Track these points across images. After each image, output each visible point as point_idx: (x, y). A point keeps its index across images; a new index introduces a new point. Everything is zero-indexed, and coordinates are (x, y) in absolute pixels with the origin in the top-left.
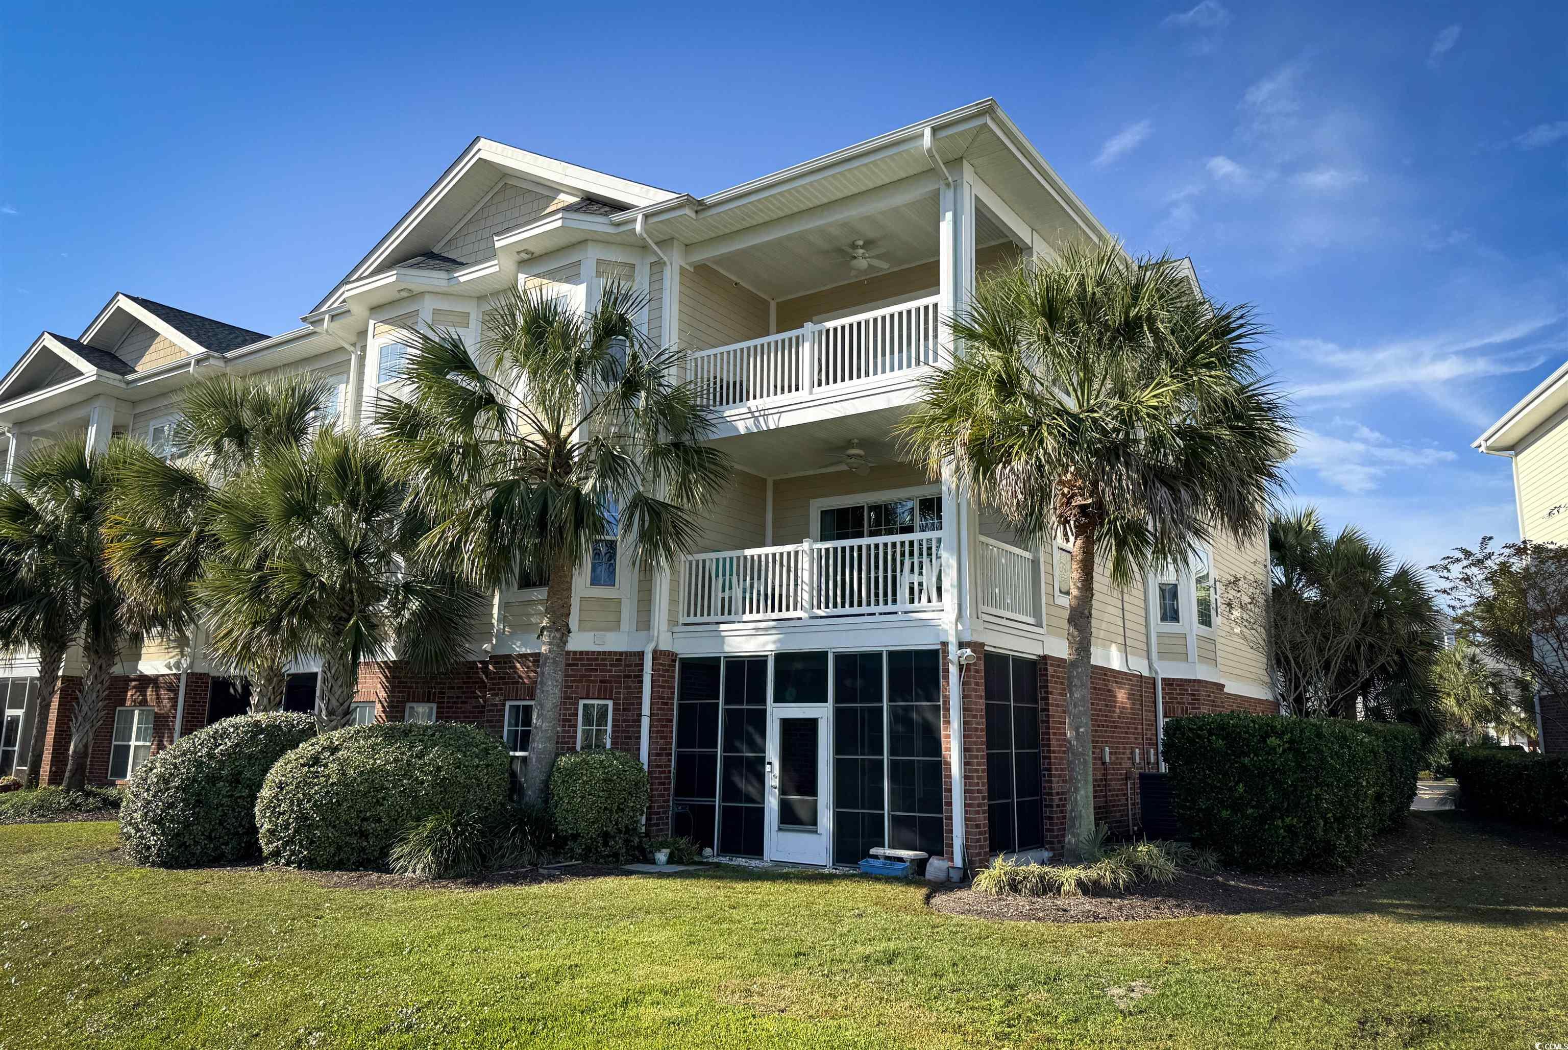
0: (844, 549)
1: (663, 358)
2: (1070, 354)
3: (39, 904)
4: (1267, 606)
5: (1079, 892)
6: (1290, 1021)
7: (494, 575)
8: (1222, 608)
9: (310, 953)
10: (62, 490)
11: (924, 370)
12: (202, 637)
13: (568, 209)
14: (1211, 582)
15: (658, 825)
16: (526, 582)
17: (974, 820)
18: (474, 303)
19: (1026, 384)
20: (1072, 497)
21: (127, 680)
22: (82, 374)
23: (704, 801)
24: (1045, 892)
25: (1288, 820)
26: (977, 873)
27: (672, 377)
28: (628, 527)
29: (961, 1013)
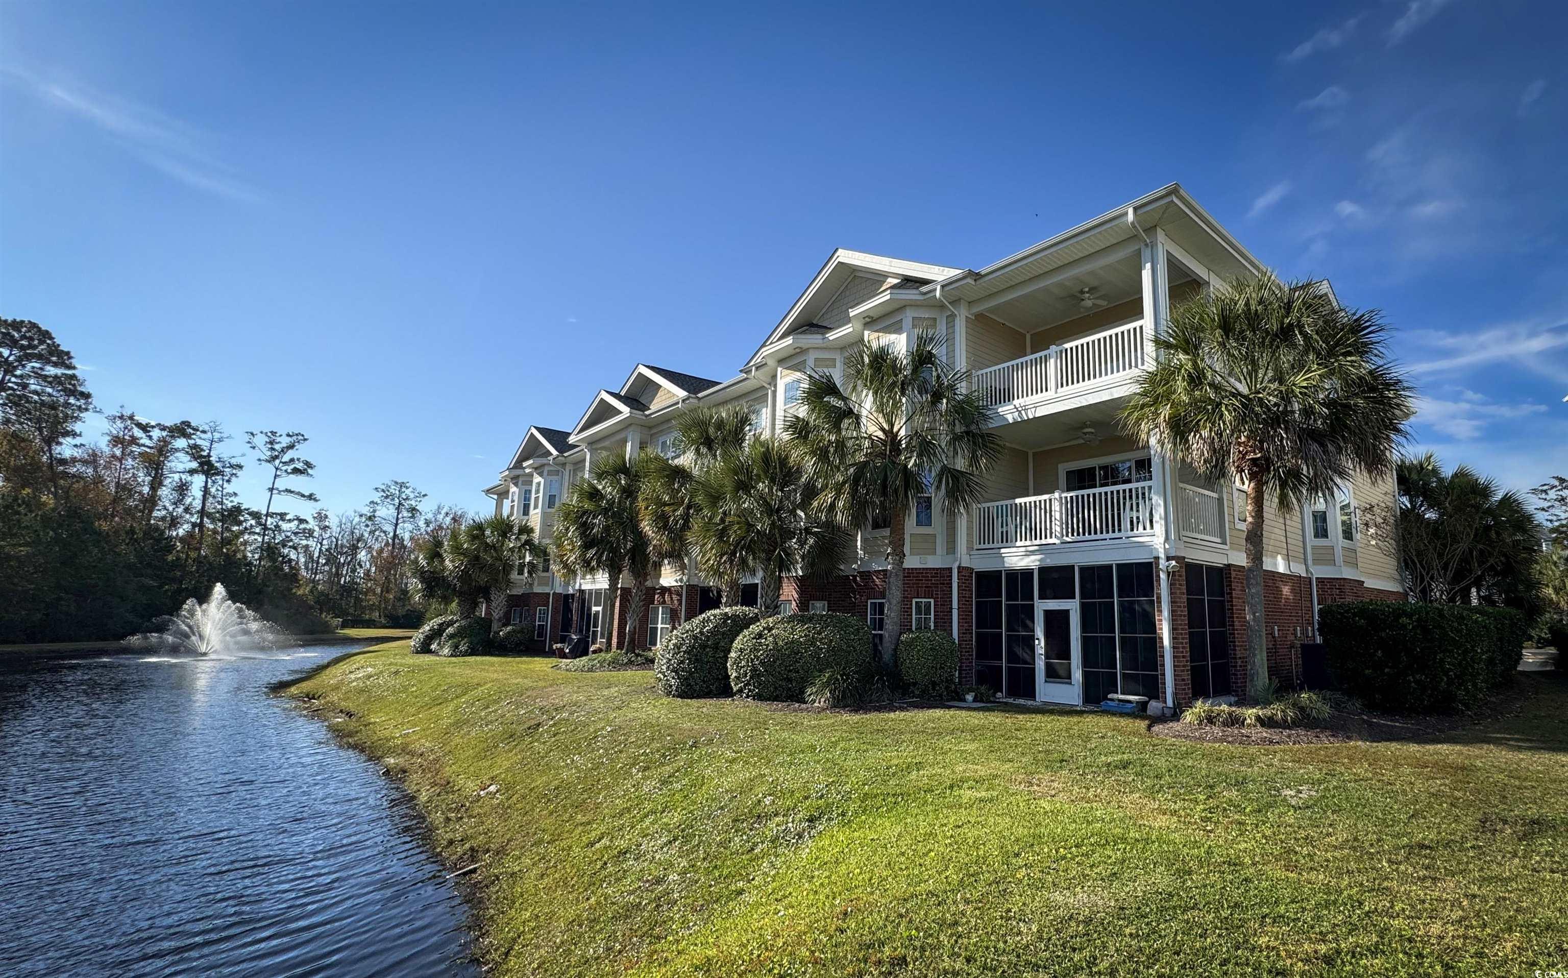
0: (1083, 496)
1: (956, 377)
2: (1241, 354)
3: (615, 717)
4: (1397, 525)
5: (1258, 725)
6: (1425, 818)
7: (858, 520)
8: (1361, 527)
9: (763, 750)
10: (615, 481)
11: (1135, 372)
12: (693, 564)
13: (893, 287)
14: (1352, 509)
15: (966, 677)
16: (876, 526)
17: (1181, 676)
18: (839, 351)
19: (1209, 375)
20: (1246, 453)
21: (654, 589)
22: (621, 413)
23: (996, 663)
24: (1233, 724)
25: (1418, 677)
26: (1184, 711)
27: (963, 388)
28: (938, 488)
29: (1175, 803)
